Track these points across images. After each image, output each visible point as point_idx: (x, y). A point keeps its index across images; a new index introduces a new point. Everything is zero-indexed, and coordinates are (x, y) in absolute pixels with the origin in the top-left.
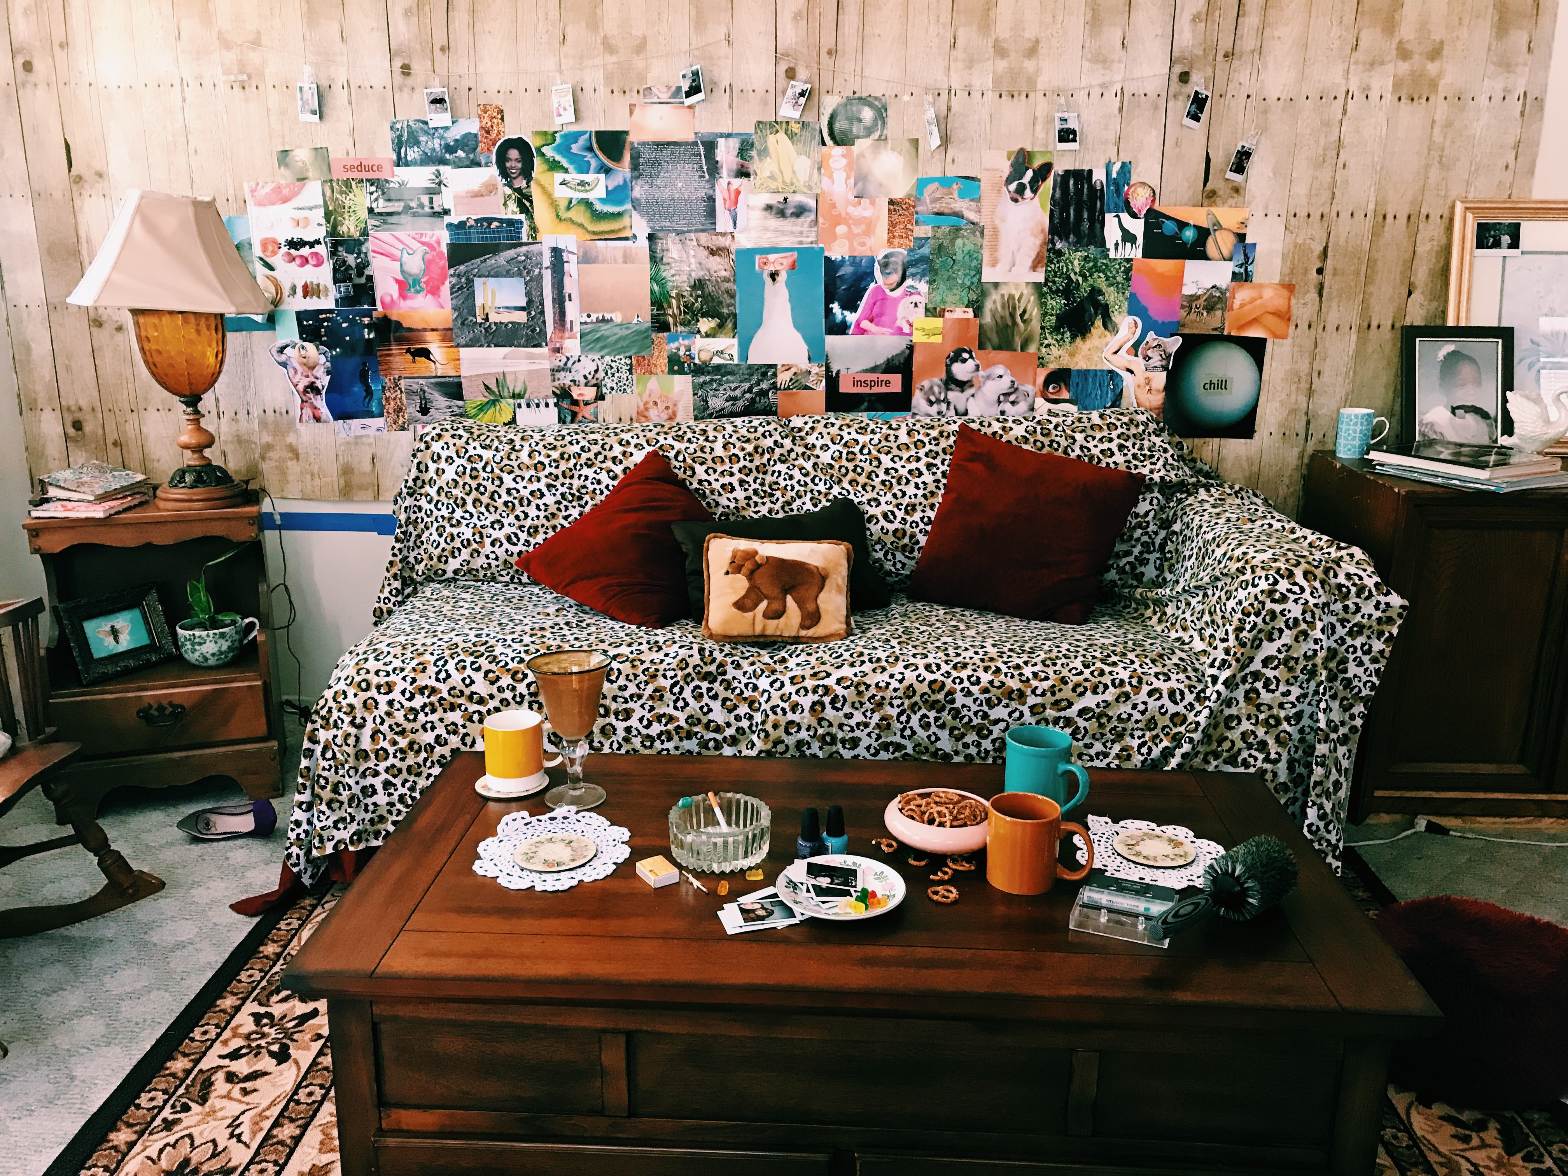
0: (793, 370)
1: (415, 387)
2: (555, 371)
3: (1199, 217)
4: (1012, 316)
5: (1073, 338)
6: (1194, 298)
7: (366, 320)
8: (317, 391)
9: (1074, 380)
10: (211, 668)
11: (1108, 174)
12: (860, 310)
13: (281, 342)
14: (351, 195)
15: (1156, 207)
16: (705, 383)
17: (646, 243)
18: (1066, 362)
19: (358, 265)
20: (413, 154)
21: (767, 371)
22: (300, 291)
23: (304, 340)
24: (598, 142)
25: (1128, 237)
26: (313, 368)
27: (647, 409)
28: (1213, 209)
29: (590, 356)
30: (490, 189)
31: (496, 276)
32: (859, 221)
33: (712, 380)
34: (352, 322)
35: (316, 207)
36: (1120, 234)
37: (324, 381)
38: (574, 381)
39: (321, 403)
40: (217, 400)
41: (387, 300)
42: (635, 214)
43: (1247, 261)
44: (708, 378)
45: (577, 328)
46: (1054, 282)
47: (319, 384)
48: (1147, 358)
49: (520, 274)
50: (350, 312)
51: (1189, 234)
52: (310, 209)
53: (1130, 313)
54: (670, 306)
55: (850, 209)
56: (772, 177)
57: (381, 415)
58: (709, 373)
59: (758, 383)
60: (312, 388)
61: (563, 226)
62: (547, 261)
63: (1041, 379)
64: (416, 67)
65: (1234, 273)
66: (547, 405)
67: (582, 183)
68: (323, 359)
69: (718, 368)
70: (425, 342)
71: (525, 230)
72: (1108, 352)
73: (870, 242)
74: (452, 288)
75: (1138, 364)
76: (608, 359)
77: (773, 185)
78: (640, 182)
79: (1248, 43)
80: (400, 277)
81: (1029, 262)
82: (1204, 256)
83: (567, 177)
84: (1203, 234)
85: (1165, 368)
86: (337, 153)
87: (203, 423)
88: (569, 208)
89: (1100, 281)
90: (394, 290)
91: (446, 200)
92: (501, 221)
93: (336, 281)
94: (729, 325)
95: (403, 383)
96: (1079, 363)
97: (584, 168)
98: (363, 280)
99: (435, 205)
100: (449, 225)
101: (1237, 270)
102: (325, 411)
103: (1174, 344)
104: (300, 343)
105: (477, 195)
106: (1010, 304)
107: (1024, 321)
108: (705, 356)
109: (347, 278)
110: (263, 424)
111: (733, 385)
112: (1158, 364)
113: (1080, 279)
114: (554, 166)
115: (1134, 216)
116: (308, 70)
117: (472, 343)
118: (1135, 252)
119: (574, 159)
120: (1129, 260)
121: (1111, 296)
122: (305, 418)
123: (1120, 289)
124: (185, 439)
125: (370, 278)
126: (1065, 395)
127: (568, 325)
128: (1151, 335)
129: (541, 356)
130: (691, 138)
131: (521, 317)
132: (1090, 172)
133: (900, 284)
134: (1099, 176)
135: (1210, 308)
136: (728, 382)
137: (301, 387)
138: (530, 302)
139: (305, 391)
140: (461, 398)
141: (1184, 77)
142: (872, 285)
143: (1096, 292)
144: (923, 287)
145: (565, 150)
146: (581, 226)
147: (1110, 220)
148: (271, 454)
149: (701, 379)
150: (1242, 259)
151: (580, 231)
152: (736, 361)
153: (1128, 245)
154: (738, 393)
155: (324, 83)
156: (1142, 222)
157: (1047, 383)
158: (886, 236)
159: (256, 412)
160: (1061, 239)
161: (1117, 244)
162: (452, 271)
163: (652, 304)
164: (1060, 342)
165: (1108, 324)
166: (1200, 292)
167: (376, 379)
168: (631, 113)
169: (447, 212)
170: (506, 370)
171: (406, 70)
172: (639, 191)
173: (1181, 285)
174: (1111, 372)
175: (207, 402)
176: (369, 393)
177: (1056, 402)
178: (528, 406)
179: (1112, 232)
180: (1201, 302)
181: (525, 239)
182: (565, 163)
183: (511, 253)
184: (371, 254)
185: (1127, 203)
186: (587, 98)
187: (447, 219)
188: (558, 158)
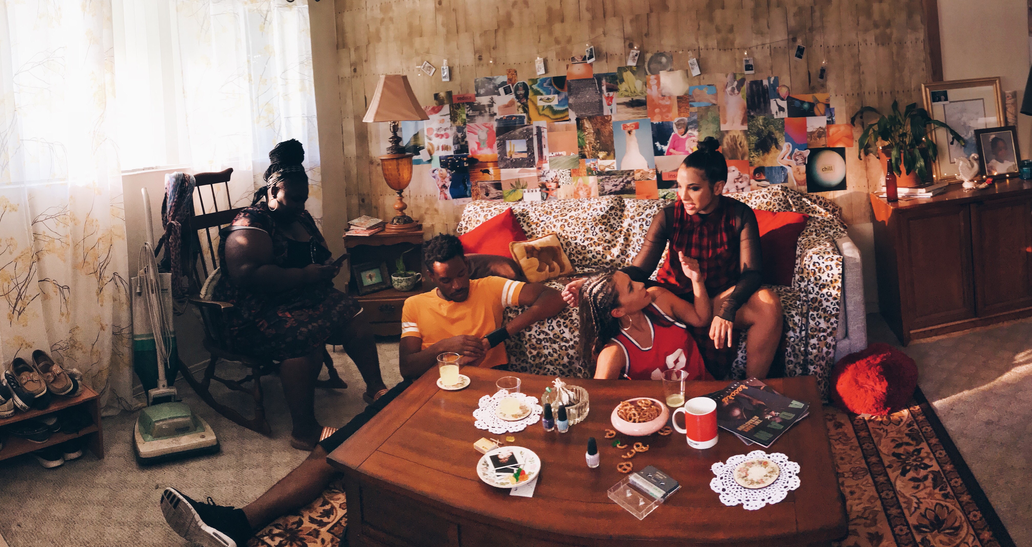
0: (641, 172)
1: (484, 185)
2: (539, 177)
3: (809, 98)
4: (736, 144)
5: (764, 153)
6: (812, 133)
7: (465, 159)
8: (446, 188)
9: (766, 170)
10: (404, 291)
11: (769, 82)
12: (668, 145)
13: (433, 168)
14: (460, 110)
15: (791, 95)
16: (603, 179)
17: (575, 122)
18: (762, 164)
19: (462, 137)
20: (482, 91)
21: (629, 173)
22: (441, 148)
23: (442, 167)
24: (554, 81)
25: (781, 109)
26: (444, 178)
27: (578, 191)
28: (814, 94)
29: (554, 170)
30: (511, 103)
31: (515, 139)
32: (666, 106)
33: (606, 178)
34: (460, 160)
35: (447, 115)
36: (777, 108)
37: (449, 184)
38: (547, 181)
39: (448, 192)
40: (410, 191)
41: (473, 150)
42: (570, 110)
43: (831, 116)
44: (604, 177)
45: (548, 159)
46: (752, 130)
47: (447, 185)
48: (796, 160)
49: (524, 138)
50: (459, 156)
51: (806, 106)
52: (445, 115)
53: (786, 141)
54: (586, 147)
55: (661, 102)
56: (626, 91)
57: (470, 196)
58: (604, 175)
59: (626, 178)
60: (444, 186)
61: (541, 117)
62: (535, 132)
63: (752, 172)
64: (484, 57)
65: (827, 121)
66: (536, 191)
67: (548, 99)
68: (448, 175)
69: (608, 173)
70: (488, 167)
71: (526, 120)
72: (779, 159)
73: (670, 115)
74: (498, 144)
75: (793, 162)
76: (561, 171)
77: (626, 94)
78: (572, 97)
79: (818, 24)
80: (478, 141)
81: (740, 121)
82: (814, 115)
83: (542, 97)
84: (812, 105)
85: (805, 164)
86: (455, 93)
87: (404, 200)
88: (543, 110)
89: (772, 128)
90: (476, 147)
91: (495, 109)
92: (516, 117)
93: (454, 144)
94: (612, 154)
95: (479, 183)
96: (768, 164)
97: (549, 93)
98: (464, 143)
99: (491, 111)
100: (497, 120)
101: (828, 120)
102: (449, 195)
103: (807, 153)
104: (440, 168)
105: (507, 106)
106: (734, 139)
107: (741, 147)
108: (602, 168)
109: (458, 143)
110: (426, 200)
111: (615, 180)
112: (801, 162)
113: (763, 128)
114: (537, 93)
115: (783, 99)
116: (445, 61)
117: (506, 167)
118: (784, 115)
119: (544, 89)
120: (783, 119)
121: (777, 135)
122: (441, 198)
123: (781, 131)
124: (397, 206)
125: (467, 142)
126: (764, 178)
127: (544, 158)
128: (796, 150)
129: (533, 171)
130: (592, 77)
131: (525, 155)
132: (762, 81)
133: (685, 133)
134: (765, 83)
135: (820, 136)
136: (613, 178)
137: (440, 186)
138: (528, 149)
139: (442, 188)
140: (501, 189)
141: (794, 40)
142: (673, 134)
143: (770, 134)
144: (696, 133)
145: (541, 86)
146: (548, 116)
147: (773, 102)
148: (428, 212)
149: (601, 177)
150: (829, 115)
151: (548, 119)
152: (616, 169)
153: (781, 112)
154: (617, 183)
155: (451, 66)
156: (786, 102)
157: (755, 172)
158: (677, 112)
159: (423, 196)
160: (752, 111)
161: (777, 112)
162: (497, 138)
163: (579, 147)
164: (758, 155)
165: (778, 147)
166: (814, 130)
167: (469, 183)
168: (567, 68)
169: (495, 114)
170: (520, 177)
171: (480, 58)
172: (571, 101)
173: (806, 128)
174: (782, 167)
175: (406, 192)
176: (466, 188)
177: (760, 181)
178: (528, 192)
179: (774, 107)
180: (816, 134)
181: (526, 123)
182: (541, 91)
183: (521, 129)
184: (467, 132)
185: (779, 94)
186: (551, 64)
187: (496, 117)
188: (539, 89)
